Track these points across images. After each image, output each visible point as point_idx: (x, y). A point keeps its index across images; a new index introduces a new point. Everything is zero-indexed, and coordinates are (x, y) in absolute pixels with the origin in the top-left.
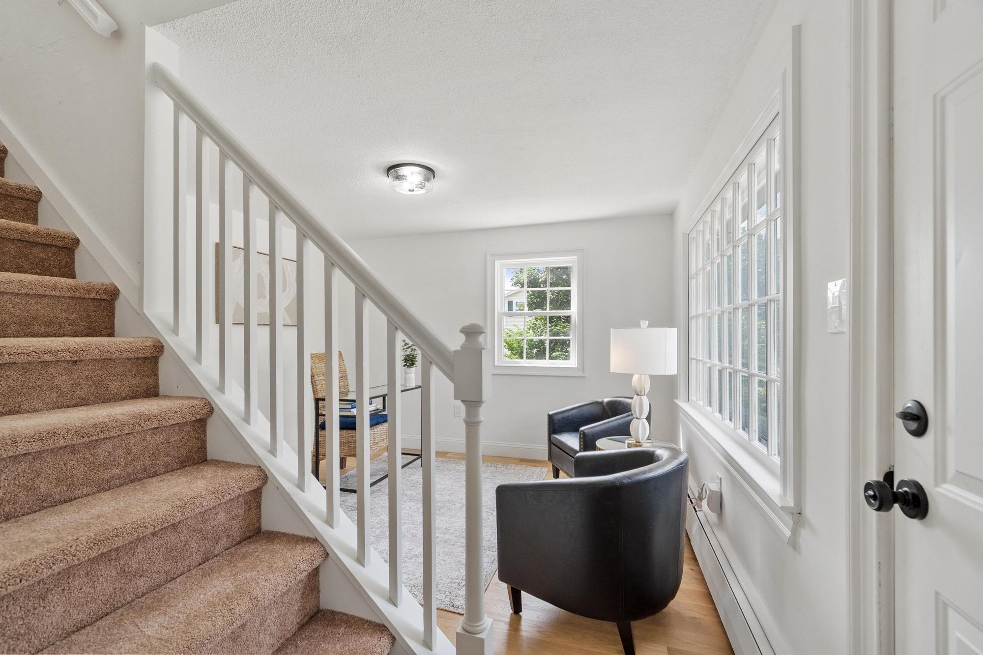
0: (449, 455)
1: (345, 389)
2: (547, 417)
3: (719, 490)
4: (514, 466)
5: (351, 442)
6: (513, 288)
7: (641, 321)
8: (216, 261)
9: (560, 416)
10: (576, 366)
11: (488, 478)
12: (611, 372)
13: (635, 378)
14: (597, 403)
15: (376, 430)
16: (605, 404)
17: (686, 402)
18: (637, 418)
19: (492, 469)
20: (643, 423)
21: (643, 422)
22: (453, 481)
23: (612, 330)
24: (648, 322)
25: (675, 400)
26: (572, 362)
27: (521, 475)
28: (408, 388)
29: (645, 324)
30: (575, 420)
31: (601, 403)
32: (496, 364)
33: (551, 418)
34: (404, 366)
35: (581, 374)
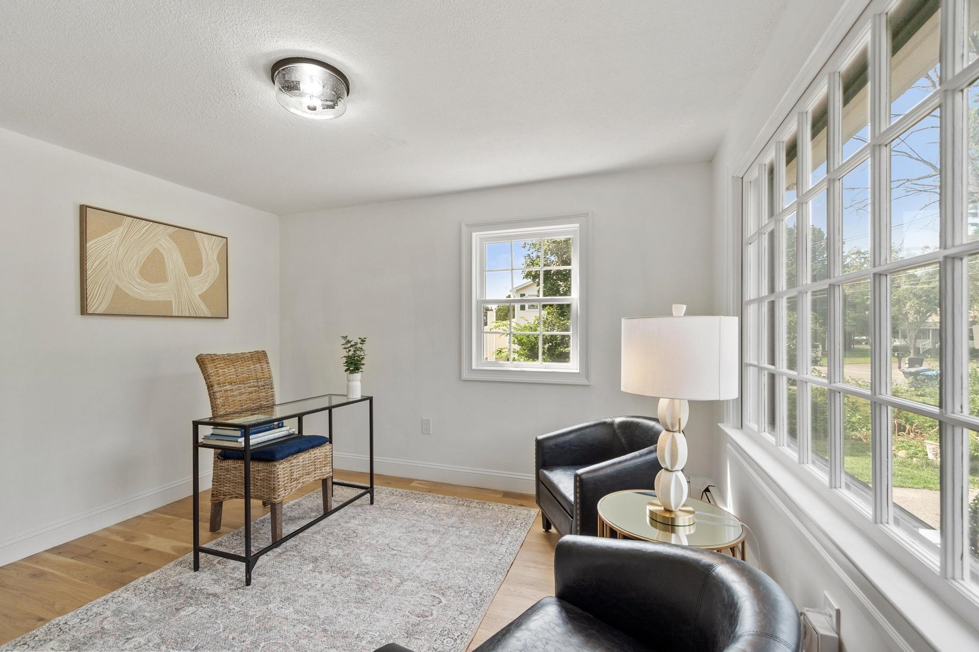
0: (413, 484)
1: (267, 401)
2: (534, 443)
3: (836, 636)
4: (493, 505)
5: (257, 479)
6: (526, 281)
7: (674, 306)
8: (80, 230)
9: (552, 442)
10: (578, 371)
11: (453, 527)
12: (621, 391)
13: (663, 404)
14: (604, 424)
15: (294, 461)
16: (616, 426)
17: (737, 428)
18: (667, 470)
19: (463, 509)
20: (677, 479)
21: (677, 477)
22: (404, 530)
23: (623, 320)
24: (685, 307)
25: (719, 424)
26: (573, 366)
27: (499, 522)
28: (351, 400)
29: (680, 309)
30: (573, 448)
31: (611, 425)
32: (474, 367)
33: (540, 444)
34: (346, 371)
35: (584, 381)
